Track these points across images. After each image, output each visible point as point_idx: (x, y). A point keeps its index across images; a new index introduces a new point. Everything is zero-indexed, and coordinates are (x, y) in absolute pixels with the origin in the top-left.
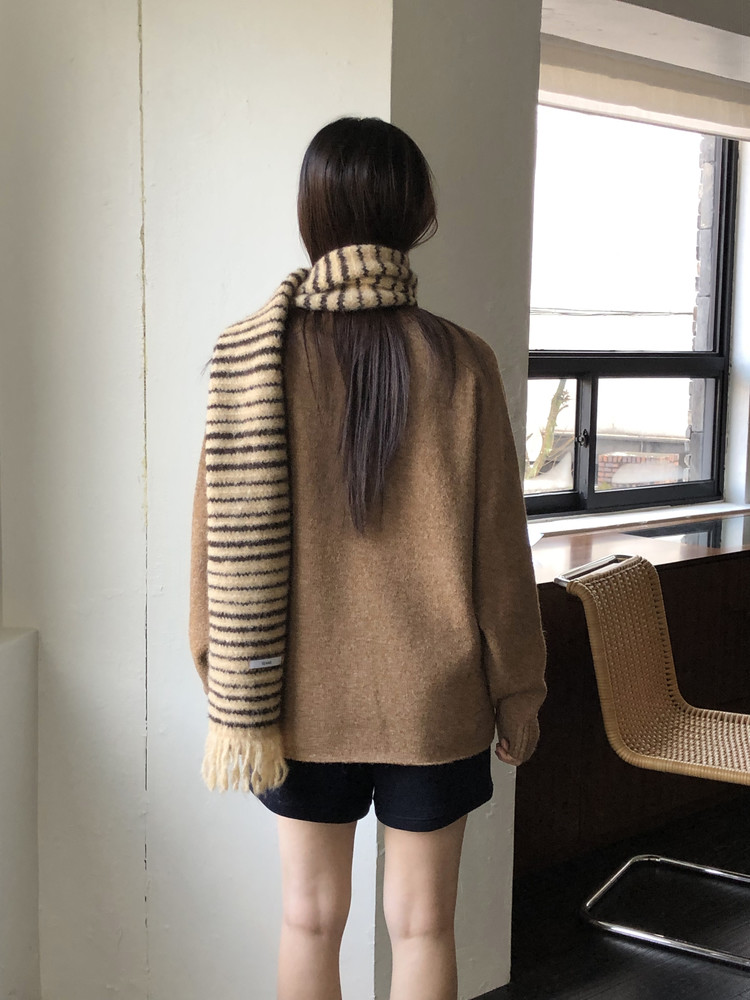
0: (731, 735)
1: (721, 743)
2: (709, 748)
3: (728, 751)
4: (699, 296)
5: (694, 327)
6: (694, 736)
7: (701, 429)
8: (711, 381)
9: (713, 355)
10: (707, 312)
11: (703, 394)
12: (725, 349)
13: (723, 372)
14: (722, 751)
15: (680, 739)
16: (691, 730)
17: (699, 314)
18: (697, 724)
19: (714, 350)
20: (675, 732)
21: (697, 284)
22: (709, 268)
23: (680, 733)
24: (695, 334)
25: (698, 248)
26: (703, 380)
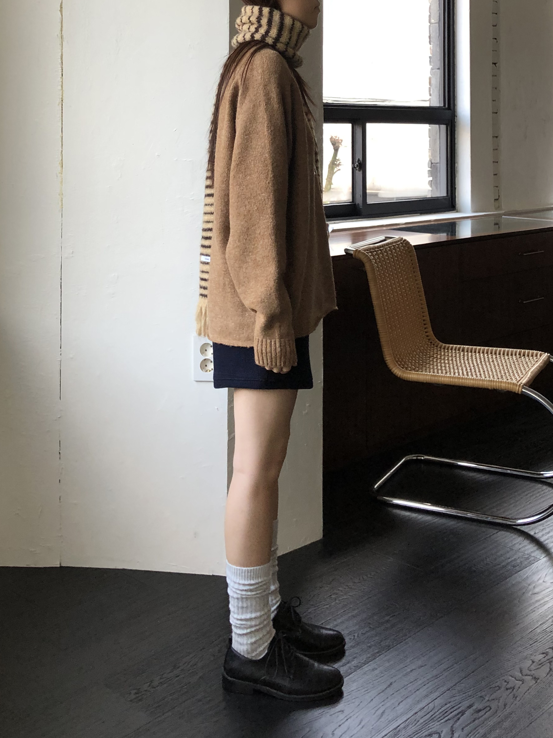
0: (470, 360)
1: (463, 365)
2: (456, 368)
3: (468, 369)
4: (432, 69)
5: (430, 91)
6: (444, 361)
7: (438, 161)
8: (443, 127)
9: (444, 109)
10: (438, 80)
11: (438, 137)
12: (452, 105)
13: (451, 121)
14: (464, 369)
15: (435, 364)
16: (443, 358)
17: (433, 82)
18: (446, 354)
19: (445, 105)
20: (431, 359)
21: (430, 62)
22: (438, 50)
23: (435, 360)
24: (430, 95)
25: (430, 37)
26: (437, 126)
